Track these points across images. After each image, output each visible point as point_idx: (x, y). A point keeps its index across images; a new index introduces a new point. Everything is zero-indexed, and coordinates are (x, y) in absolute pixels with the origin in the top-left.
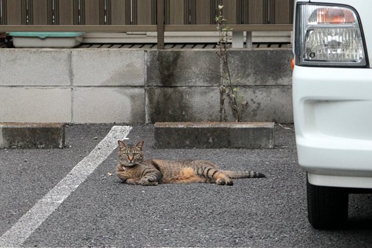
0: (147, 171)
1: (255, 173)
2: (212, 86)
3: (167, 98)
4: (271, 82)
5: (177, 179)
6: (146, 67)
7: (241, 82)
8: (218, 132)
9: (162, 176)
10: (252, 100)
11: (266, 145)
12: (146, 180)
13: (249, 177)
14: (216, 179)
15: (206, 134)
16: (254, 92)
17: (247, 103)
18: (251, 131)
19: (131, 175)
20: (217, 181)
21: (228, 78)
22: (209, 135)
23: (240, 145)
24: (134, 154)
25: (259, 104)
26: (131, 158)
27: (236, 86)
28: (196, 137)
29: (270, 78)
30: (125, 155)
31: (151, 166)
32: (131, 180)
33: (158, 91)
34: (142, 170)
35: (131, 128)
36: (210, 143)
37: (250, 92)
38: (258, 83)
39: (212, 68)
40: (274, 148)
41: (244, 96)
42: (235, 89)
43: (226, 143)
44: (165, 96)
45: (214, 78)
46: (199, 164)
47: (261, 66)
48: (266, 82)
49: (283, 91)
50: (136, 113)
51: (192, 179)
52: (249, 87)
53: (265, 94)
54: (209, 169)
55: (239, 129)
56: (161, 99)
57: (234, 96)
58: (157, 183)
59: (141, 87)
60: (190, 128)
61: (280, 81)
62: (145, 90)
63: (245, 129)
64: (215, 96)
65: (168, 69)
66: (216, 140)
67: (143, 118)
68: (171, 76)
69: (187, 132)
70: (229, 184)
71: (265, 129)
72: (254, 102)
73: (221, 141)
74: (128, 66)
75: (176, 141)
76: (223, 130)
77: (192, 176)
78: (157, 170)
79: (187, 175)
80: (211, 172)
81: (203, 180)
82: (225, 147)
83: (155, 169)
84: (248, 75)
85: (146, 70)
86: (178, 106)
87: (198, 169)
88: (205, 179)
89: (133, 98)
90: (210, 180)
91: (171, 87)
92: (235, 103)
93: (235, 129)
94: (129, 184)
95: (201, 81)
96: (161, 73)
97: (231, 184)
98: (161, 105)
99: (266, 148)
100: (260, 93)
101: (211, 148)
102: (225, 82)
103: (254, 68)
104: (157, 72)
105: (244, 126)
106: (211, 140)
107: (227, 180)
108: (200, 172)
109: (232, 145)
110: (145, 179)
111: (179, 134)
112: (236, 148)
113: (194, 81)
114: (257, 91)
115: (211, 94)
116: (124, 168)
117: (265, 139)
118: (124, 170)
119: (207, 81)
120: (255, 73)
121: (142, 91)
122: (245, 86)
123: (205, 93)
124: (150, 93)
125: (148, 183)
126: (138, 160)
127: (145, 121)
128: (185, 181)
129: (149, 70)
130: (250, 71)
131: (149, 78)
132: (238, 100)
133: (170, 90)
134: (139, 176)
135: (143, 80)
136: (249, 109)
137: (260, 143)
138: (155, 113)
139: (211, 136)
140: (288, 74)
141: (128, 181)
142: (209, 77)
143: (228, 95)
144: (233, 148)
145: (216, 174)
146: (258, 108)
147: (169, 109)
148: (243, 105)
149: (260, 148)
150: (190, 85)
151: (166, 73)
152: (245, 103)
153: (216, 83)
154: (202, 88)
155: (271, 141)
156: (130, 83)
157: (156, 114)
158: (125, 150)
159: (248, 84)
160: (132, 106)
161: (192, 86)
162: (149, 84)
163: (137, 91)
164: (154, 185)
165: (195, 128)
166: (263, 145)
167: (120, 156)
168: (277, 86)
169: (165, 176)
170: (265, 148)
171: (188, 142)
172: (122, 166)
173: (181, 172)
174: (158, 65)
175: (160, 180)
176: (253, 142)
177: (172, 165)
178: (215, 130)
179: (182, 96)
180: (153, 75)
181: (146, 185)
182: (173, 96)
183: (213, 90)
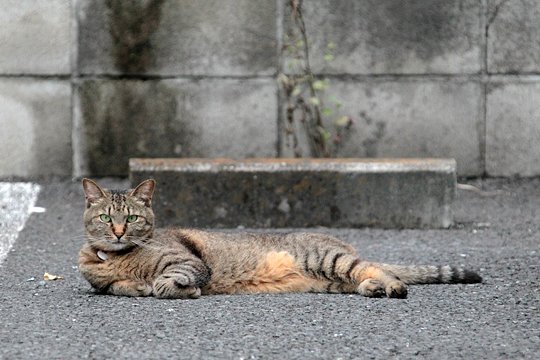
0: (167, 259)
1: (454, 270)
2: (255, 77)
3: (133, 109)
4: (413, 65)
5: (251, 282)
6: (75, 24)
7: (333, 65)
8: (305, 184)
9: (210, 273)
10: (363, 114)
11: (434, 220)
12: (169, 283)
13: (438, 281)
14: (357, 283)
15: (271, 189)
16: (369, 94)
17: (350, 123)
18: (394, 183)
19: (123, 274)
20: (362, 287)
21: (302, 53)
22: (279, 191)
23: (364, 219)
24: (129, 218)
25: (382, 125)
26: (119, 228)
27: (320, 77)
28: (246, 198)
29: (412, 54)
30: (105, 220)
31: (179, 248)
32: (124, 284)
33: (107, 90)
34: (154, 260)
35: (38, 188)
36: (281, 213)
37: (356, 92)
38: (379, 69)
39: (255, 27)
40: (455, 227)
41: (342, 104)
42: (318, 85)
43: (325, 213)
44: (127, 100)
45: (262, 54)
46: (307, 241)
47: (389, 22)
48: (400, 65)
49: (448, 91)
50: (48, 150)
51: (292, 282)
52: (355, 78)
53: (396, 99)
54: (338, 256)
55: (361, 175)
56: (118, 113)
57: (315, 101)
58: (198, 292)
59: (62, 77)
60: (229, 172)
61: (439, 64)
62: (74, 85)
63: (379, 176)
64: (262, 103)
65: (135, 29)
66: (299, 205)
67: (67, 162)
68: (143, 47)
69: (220, 184)
70: (395, 294)
71: (432, 174)
72: (369, 121)
73: (313, 209)
74: (25, 20)
75: (189, 209)
76: (319, 177)
77: (290, 275)
78: (193, 257)
79: (276, 271)
80: (343, 265)
81: (321, 285)
82: (323, 224)
83: (187, 255)
84: (353, 47)
85: (74, 34)
86: (161, 128)
87: (307, 255)
88: (326, 283)
89: (38, 107)
90: (343, 284)
91: (145, 79)
92: (319, 122)
93: (351, 174)
94: (119, 296)
95: (226, 62)
96: (117, 40)
97: (400, 294)
98: (117, 129)
99: (434, 225)
100: (384, 94)
101: (286, 226)
102: (291, 64)
103: (369, 29)
104: (105, 38)
105: (375, 167)
106: (284, 206)
107: (391, 284)
108: (313, 263)
109: (343, 220)
110: (166, 281)
111: (198, 190)
112: (355, 226)
113: (205, 61)
114: (376, 91)
115: (254, 98)
116: (101, 255)
117: (432, 201)
118: (101, 261)
119: (242, 62)
120: (371, 42)
121: (64, 89)
122: (343, 77)
123: (237, 95)
124: (87, 94)
125: (173, 291)
126: (140, 233)
127: (71, 170)
128: (270, 287)
129: (85, 32)
130: (357, 35)
131: (84, 54)
132: (325, 115)
133: (140, 88)
134: (147, 275)
135: (66, 59)
136: (354, 137)
137: (418, 213)
138: (100, 149)
139: (286, 193)
140: (460, 44)
141: (116, 287)
142: (247, 52)
143: (301, 101)
144: (344, 226)
145: (359, 267)
146: (379, 135)
147: (137, 140)
148: (338, 129)
149: (417, 225)
150: (196, 72)
151: (130, 40)
152: (343, 121)
153: (266, 68)
154: (229, 81)
155: (447, 208)
156: (31, 66)
157: (104, 153)
158: (103, 206)
159: (351, 70)
160: (36, 131)
161: (200, 77)
162: (87, 71)
163: (50, 88)
164: (191, 297)
165: (242, 173)
166: (426, 218)
167: (89, 222)
168: (429, 75)
169: (216, 275)
170: (432, 228)
171: (221, 211)
172: (96, 250)
173: (261, 263)
174: (106, 19)
175: (205, 284)
176: (399, 212)
177: (234, 246)
178: (296, 177)
179: (173, 105)
180: (94, 45)
181: (170, 298)
182: (150, 104)
183: (257, 87)
